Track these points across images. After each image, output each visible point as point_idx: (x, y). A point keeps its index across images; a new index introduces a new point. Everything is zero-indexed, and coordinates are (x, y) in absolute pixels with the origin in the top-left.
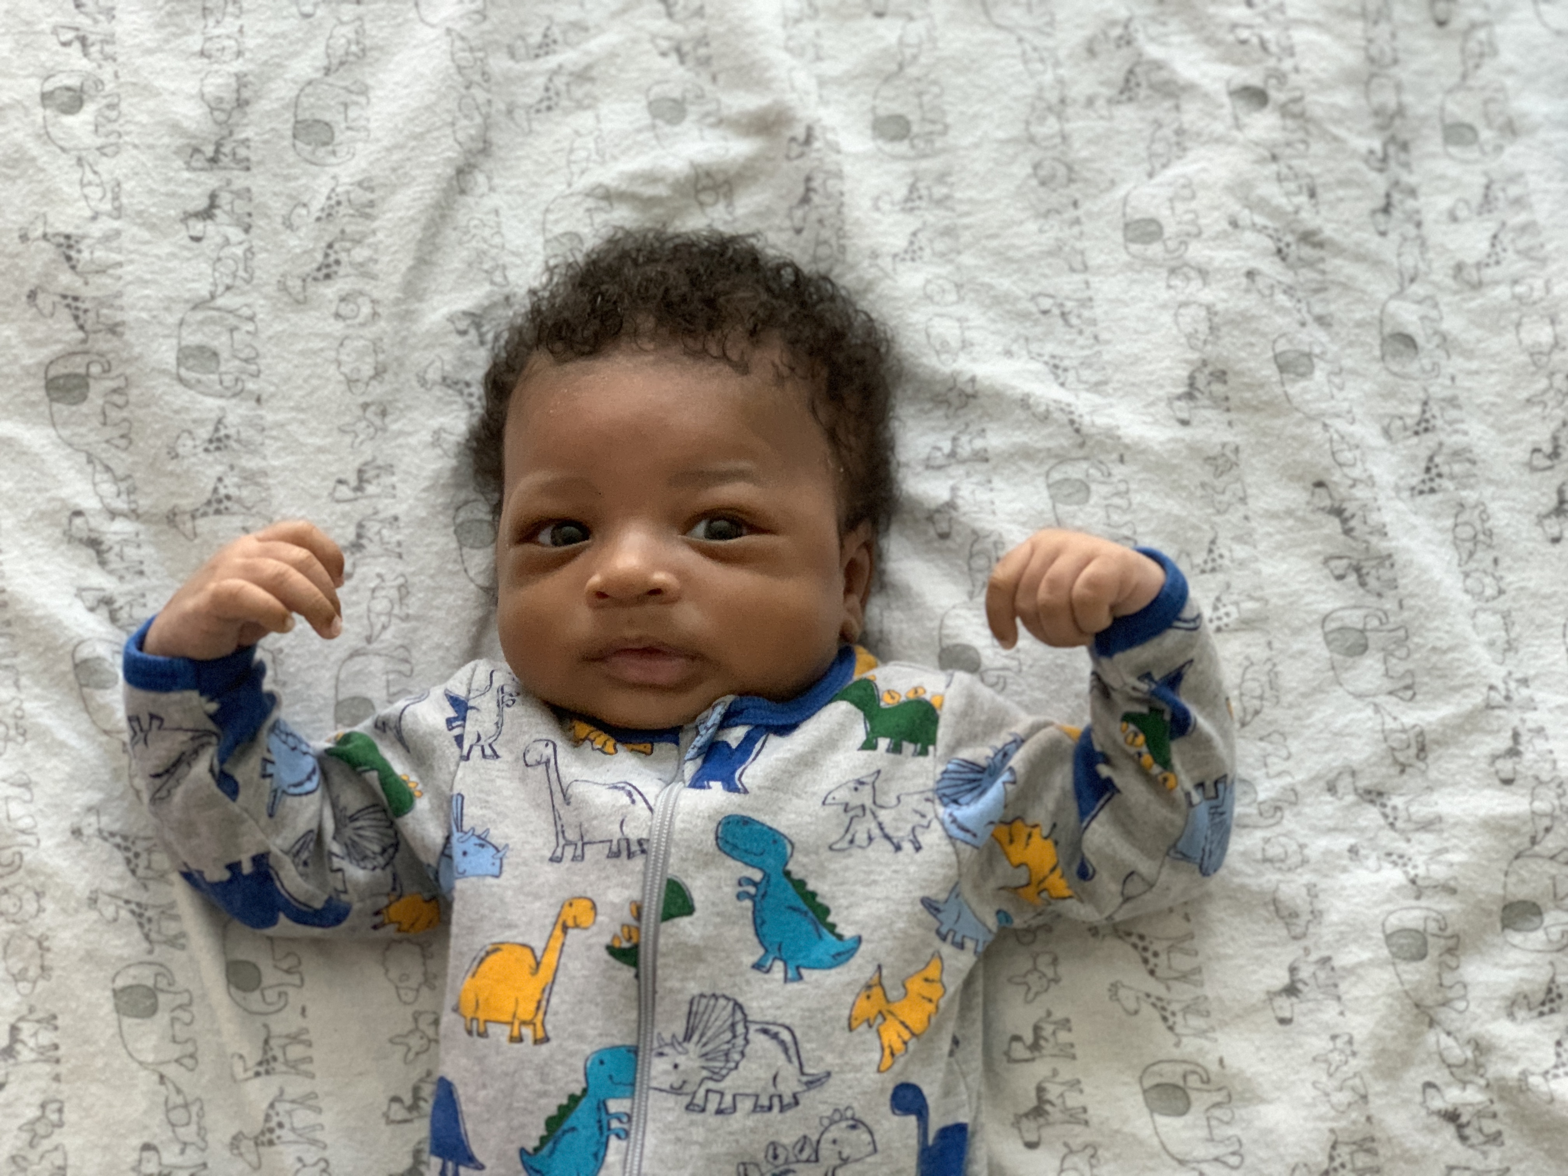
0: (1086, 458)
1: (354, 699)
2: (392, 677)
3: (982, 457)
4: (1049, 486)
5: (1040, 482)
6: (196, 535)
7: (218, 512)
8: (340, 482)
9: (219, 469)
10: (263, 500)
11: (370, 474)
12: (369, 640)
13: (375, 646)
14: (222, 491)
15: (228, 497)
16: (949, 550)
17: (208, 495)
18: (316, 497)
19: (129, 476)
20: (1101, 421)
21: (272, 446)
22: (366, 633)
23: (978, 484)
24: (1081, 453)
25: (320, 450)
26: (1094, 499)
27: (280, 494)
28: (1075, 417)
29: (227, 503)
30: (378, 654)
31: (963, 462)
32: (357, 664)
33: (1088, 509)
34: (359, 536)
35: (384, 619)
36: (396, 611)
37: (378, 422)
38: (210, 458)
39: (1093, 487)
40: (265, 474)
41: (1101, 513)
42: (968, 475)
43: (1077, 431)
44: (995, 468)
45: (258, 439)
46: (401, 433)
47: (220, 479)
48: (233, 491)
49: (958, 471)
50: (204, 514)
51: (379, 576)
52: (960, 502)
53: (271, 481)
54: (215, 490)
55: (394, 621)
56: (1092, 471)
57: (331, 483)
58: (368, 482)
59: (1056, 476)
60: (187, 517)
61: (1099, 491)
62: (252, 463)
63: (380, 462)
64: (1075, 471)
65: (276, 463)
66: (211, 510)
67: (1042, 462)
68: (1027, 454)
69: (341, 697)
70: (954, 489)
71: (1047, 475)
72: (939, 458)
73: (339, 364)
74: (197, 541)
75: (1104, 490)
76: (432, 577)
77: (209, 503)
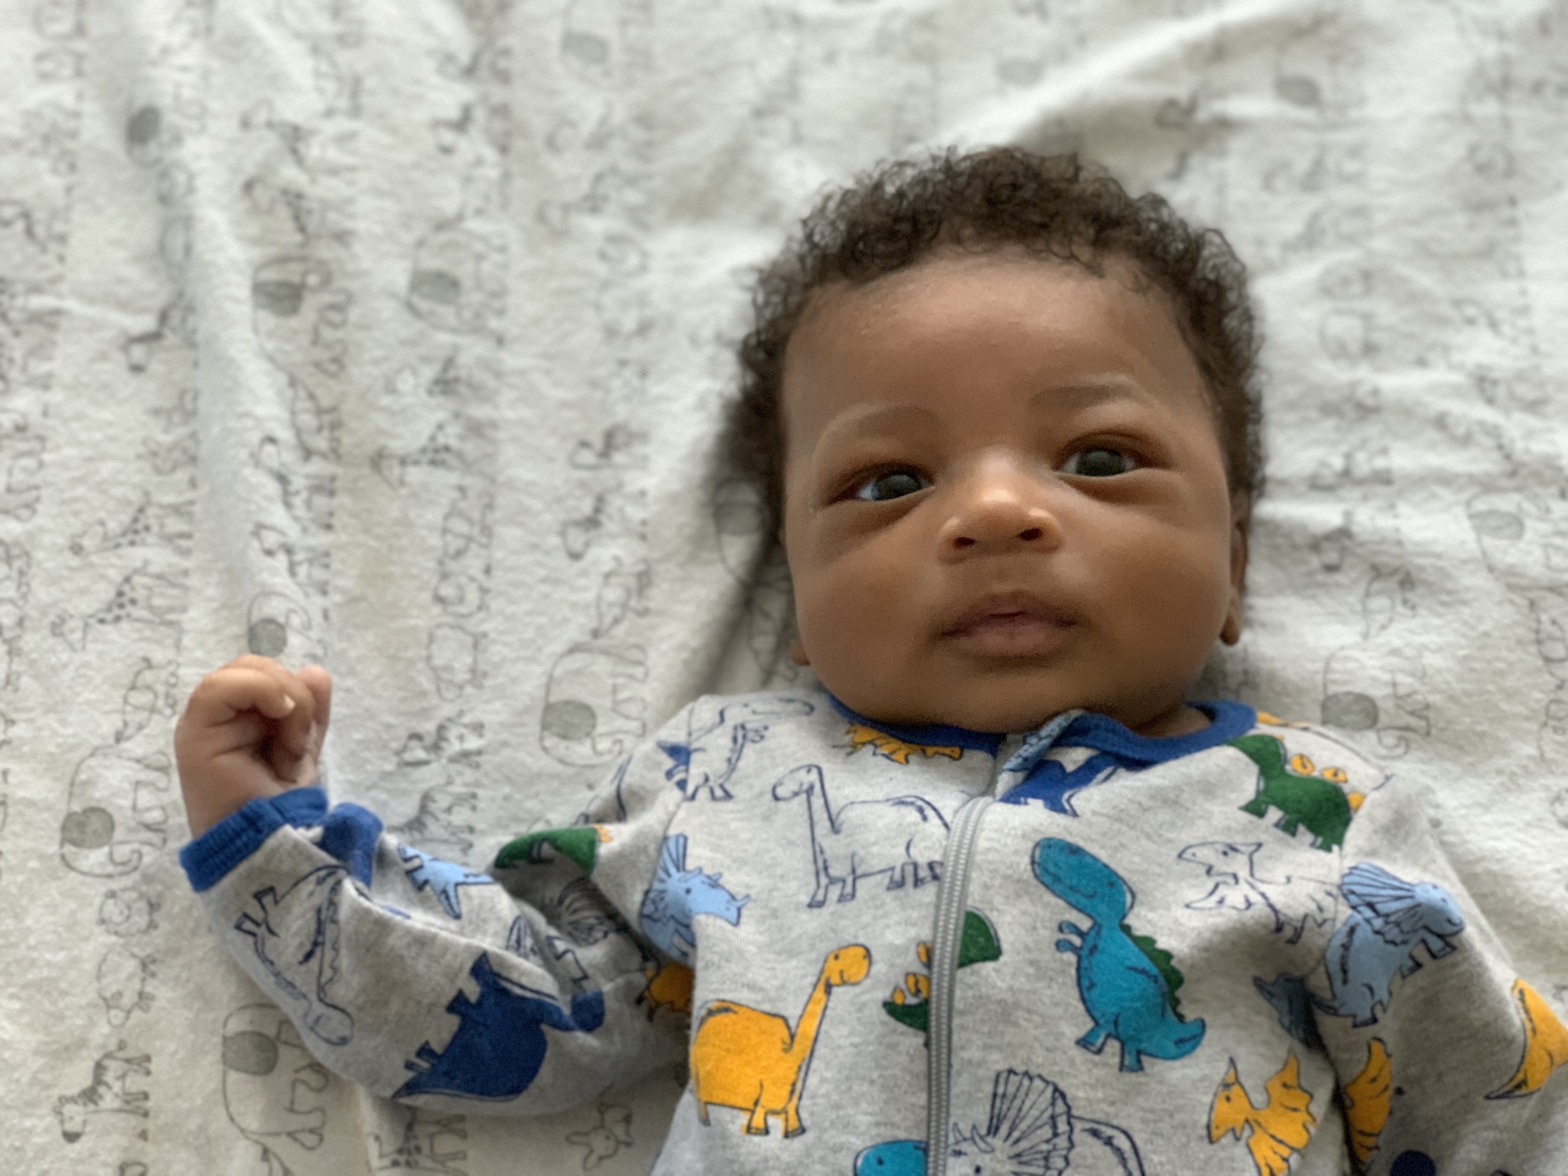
0: (1519, 489)
1: (567, 703)
2: (620, 681)
3: (1384, 478)
4: (1471, 517)
5: (1460, 511)
6: (402, 483)
7: (433, 463)
8: (584, 444)
9: (441, 415)
10: (488, 456)
11: (620, 439)
12: (596, 634)
13: (602, 642)
14: (441, 440)
15: (447, 449)
16: (1338, 585)
17: (422, 441)
18: (551, 459)
19: (333, 409)
20: (1539, 447)
21: (507, 395)
22: (593, 624)
23: (1380, 509)
24: (1512, 483)
25: (565, 405)
26: (1528, 535)
27: (509, 451)
28: (1505, 441)
29: (443, 455)
30: (605, 652)
31: (1360, 482)
32: (578, 661)
33: (1522, 545)
34: (597, 510)
35: (616, 611)
36: (633, 603)
37: (636, 382)
38: (432, 401)
39: (1529, 523)
40: (494, 425)
41: (1538, 553)
42: (1365, 498)
43: (1508, 457)
44: (1400, 493)
45: (491, 383)
46: (662, 398)
47: (440, 427)
48: (453, 443)
49: (1353, 493)
50: (416, 463)
51: (617, 559)
52: (1355, 529)
53: (501, 435)
54: (433, 438)
55: (631, 615)
56: (1528, 506)
57: (571, 445)
58: (617, 448)
59: (1481, 505)
60: (395, 462)
61: (1534, 527)
62: (480, 412)
63: (635, 427)
64: (1506, 503)
65: (510, 414)
66: (425, 458)
67: (1461, 489)
68: (1445, 479)
69: (553, 699)
70: (1348, 515)
71: (1468, 503)
72: (1329, 478)
73: (598, 307)
74: (403, 491)
75: (1545, 527)
76: (682, 565)
77: (423, 451)
